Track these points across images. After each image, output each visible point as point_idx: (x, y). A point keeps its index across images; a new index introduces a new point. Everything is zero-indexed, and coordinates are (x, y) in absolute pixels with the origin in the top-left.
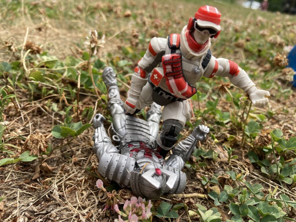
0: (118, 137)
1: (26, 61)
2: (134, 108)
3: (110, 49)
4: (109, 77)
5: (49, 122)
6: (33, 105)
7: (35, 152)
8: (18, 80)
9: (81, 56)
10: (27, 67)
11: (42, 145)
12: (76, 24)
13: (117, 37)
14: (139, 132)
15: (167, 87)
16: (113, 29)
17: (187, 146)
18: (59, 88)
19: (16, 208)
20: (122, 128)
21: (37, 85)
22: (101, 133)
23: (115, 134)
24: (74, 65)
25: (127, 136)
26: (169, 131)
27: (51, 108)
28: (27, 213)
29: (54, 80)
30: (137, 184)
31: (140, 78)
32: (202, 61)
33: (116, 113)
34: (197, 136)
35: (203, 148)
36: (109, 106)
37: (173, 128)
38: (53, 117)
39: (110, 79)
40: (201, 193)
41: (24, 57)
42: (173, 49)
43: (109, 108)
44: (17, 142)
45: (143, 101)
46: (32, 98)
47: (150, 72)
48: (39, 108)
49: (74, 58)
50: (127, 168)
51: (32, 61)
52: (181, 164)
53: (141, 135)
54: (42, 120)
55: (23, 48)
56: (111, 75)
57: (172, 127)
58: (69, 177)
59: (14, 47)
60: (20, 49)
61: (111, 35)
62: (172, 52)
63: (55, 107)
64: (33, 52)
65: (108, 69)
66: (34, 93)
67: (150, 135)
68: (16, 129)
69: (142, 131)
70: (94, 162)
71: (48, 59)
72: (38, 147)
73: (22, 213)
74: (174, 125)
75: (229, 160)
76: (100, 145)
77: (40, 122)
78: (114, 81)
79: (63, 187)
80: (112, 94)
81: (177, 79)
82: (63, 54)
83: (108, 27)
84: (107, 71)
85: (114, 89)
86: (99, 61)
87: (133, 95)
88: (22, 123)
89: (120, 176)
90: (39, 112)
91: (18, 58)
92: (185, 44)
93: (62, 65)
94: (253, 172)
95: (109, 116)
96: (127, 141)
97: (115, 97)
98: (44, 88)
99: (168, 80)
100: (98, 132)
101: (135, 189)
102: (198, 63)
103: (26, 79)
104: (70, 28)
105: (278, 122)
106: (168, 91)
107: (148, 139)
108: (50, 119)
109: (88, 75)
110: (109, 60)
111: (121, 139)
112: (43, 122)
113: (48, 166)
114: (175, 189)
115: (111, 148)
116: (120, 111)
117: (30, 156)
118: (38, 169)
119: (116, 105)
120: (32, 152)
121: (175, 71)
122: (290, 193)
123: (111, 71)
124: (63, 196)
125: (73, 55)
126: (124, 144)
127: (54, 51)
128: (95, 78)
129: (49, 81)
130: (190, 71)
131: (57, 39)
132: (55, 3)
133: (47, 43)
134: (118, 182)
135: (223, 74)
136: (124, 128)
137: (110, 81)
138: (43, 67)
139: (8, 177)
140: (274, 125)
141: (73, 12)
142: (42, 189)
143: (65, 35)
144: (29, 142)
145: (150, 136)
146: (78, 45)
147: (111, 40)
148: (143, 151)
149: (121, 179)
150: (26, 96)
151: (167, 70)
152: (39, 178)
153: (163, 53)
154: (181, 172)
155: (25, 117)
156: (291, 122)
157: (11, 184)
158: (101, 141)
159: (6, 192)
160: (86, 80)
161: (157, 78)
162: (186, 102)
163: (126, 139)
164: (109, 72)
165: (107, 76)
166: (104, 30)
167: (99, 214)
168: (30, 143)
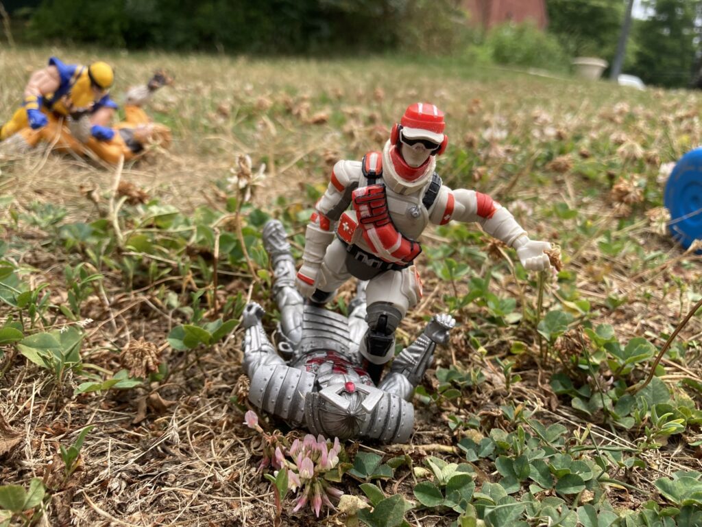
0: (289, 345)
1: (119, 219)
2: (311, 285)
3: (284, 189)
4: (274, 238)
5: (163, 328)
6: (132, 297)
7: (140, 372)
8: (106, 253)
9: (225, 205)
10: (121, 228)
11: (150, 359)
12: (215, 143)
13: (300, 165)
14: (328, 335)
15: (366, 243)
16: (291, 149)
17: (416, 355)
18: (182, 264)
19: (105, 467)
20: (296, 327)
21: (140, 260)
22: (256, 336)
23: (285, 340)
24: (211, 222)
25: (306, 341)
26: (376, 323)
27: (166, 302)
28: (124, 474)
29: (172, 250)
30: (316, 414)
31: (319, 230)
32: (422, 196)
33: (286, 304)
34: (434, 335)
35: (459, 368)
36: (275, 292)
37: (384, 318)
38: (169, 317)
39: (278, 242)
40: (446, 444)
41: (114, 210)
42: (372, 177)
43: (275, 296)
44: (105, 362)
45: (330, 273)
46: (131, 285)
47: (338, 219)
48: (144, 304)
49: (210, 209)
50: (299, 388)
51: (129, 219)
52: (405, 388)
53: (332, 339)
54: (148, 325)
55: (114, 194)
56: (278, 235)
57: (382, 316)
58: (198, 417)
59: (98, 193)
60: (108, 196)
61: (287, 162)
62: (369, 184)
63: (173, 299)
64: (131, 202)
65: (272, 225)
66: (135, 276)
67: (350, 340)
68: (102, 341)
69: (335, 333)
70: (244, 385)
71: (160, 212)
72: (144, 363)
73: (116, 474)
74: (385, 313)
75: (508, 387)
76: (254, 356)
77: (146, 328)
78: (286, 246)
79: (188, 433)
80: (281, 270)
81: (381, 229)
82: (190, 204)
83: (282, 146)
84: (271, 228)
85: (285, 260)
86: (258, 212)
87: (309, 262)
88: (112, 331)
89: (287, 404)
90: (144, 311)
91: (104, 214)
92: (390, 170)
93: (187, 223)
94: (559, 410)
95: (275, 311)
96: (304, 350)
97: (286, 275)
98: (153, 264)
99: (366, 230)
100: (250, 335)
101: (312, 423)
102: (416, 199)
103: (119, 251)
104: (204, 152)
105: (630, 318)
106: (369, 251)
107: (346, 347)
108: (165, 323)
109: (235, 238)
110: (281, 210)
111: (294, 347)
112: (151, 329)
113: (161, 399)
114: (392, 433)
115: (273, 359)
116: (295, 299)
117: (130, 378)
118: (144, 406)
119: (288, 290)
120: (132, 372)
121: (374, 214)
122: (632, 446)
123: (279, 227)
124: (188, 449)
125: (210, 204)
126: (298, 356)
127: (171, 198)
128: (249, 242)
129: (161, 253)
130: (404, 213)
131: (176, 175)
132: (173, 103)
133: (158, 183)
134: (285, 416)
135: (465, 217)
136: (300, 328)
137: (277, 246)
138: (150, 226)
139: (91, 420)
140: (622, 325)
141: (208, 118)
142: (150, 436)
143: (192, 166)
144: (128, 354)
145: (351, 344)
146: (219, 185)
147: (286, 171)
148: (331, 362)
149: (289, 411)
150: (118, 284)
151: (362, 213)
152: (144, 420)
153: (355, 185)
154: (403, 402)
155: (119, 320)
156: (658, 317)
157: (96, 432)
158: (256, 349)
159: (88, 443)
160: (231, 247)
161: (348, 228)
162: (408, 271)
163: (302, 347)
164: (274, 229)
165: (271, 236)
166: (271, 153)
167: (251, 476)
168: (129, 357)
